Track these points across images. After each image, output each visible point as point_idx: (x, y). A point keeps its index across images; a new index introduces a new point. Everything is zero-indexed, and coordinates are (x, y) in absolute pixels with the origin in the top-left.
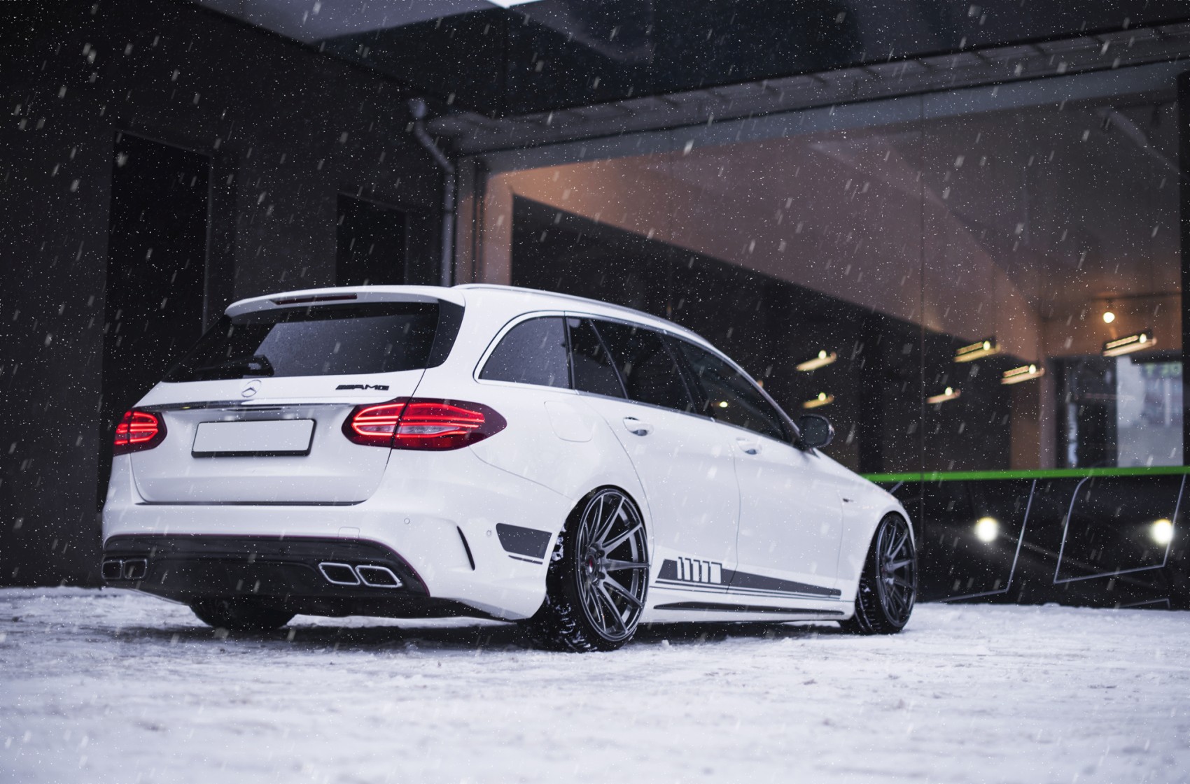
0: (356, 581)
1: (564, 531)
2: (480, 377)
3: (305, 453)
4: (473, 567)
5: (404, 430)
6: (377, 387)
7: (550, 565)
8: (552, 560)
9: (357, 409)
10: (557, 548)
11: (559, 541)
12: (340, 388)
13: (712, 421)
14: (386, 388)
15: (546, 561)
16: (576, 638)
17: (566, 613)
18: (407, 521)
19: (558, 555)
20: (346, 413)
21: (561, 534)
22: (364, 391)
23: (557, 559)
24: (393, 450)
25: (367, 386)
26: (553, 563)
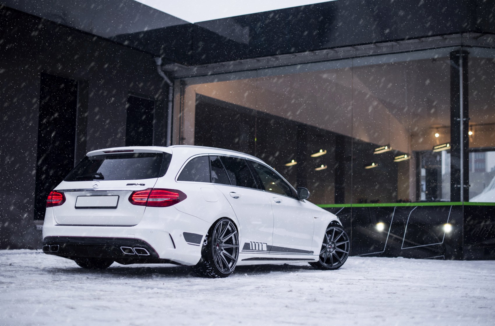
0: (134, 253)
1: (208, 234)
2: (178, 180)
3: (115, 208)
4: (175, 248)
5: (150, 200)
6: (141, 185)
7: (202, 247)
8: (203, 245)
9: (134, 192)
10: (205, 241)
11: (206, 238)
12: (128, 185)
13: (263, 191)
14: (144, 185)
15: (201, 245)
16: (212, 273)
17: (208, 264)
18: (151, 232)
19: (206, 243)
20: (130, 194)
21: (207, 236)
22: (136, 186)
23: (205, 245)
24: (147, 207)
25: (137, 184)
26: (203, 246)
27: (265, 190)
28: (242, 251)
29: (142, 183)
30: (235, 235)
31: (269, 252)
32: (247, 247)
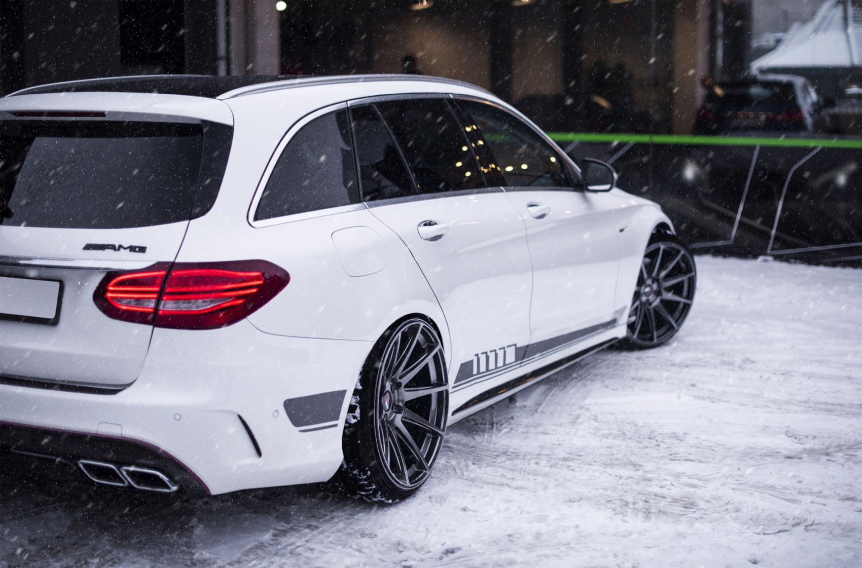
0: (123, 482)
1: (360, 387)
2: (256, 219)
3: (53, 322)
4: (259, 453)
5: (169, 306)
6: (132, 249)
7: (345, 428)
8: (346, 422)
9: (111, 275)
10: (352, 409)
11: (354, 400)
12: (88, 247)
14: (142, 250)
15: (341, 423)
16: (375, 497)
17: (365, 477)
18: (177, 417)
19: (354, 417)
20: (96, 281)
21: (356, 392)
22: (117, 252)
23: (353, 421)
24: (156, 329)
25: (120, 246)
26: (348, 426)
27: (505, 185)
28: (453, 387)
29: (135, 244)
30: (436, 358)
31: (521, 363)
32: (466, 372)
